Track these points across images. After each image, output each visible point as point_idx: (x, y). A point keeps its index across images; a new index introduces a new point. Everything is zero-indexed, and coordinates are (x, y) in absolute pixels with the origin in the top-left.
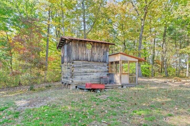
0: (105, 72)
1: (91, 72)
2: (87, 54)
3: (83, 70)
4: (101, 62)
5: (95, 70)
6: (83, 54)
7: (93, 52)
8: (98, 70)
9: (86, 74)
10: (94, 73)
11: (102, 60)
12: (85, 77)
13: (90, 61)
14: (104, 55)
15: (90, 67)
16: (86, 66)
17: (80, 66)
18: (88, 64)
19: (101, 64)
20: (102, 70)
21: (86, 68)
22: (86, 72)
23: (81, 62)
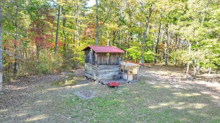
0: (117, 71)
1: (109, 72)
2: (107, 60)
3: (104, 71)
4: (115, 65)
5: (111, 71)
6: (104, 60)
7: (111, 59)
8: (113, 70)
9: (106, 74)
10: (110, 73)
11: (116, 64)
12: (105, 75)
13: (108, 65)
14: (117, 60)
15: (108, 69)
16: (105, 68)
17: (102, 69)
18: (107, 67)
19: (115, 66)
20: (115, 70)
21: (105, 69)
22: (105, 72)
23: (102, 66)
